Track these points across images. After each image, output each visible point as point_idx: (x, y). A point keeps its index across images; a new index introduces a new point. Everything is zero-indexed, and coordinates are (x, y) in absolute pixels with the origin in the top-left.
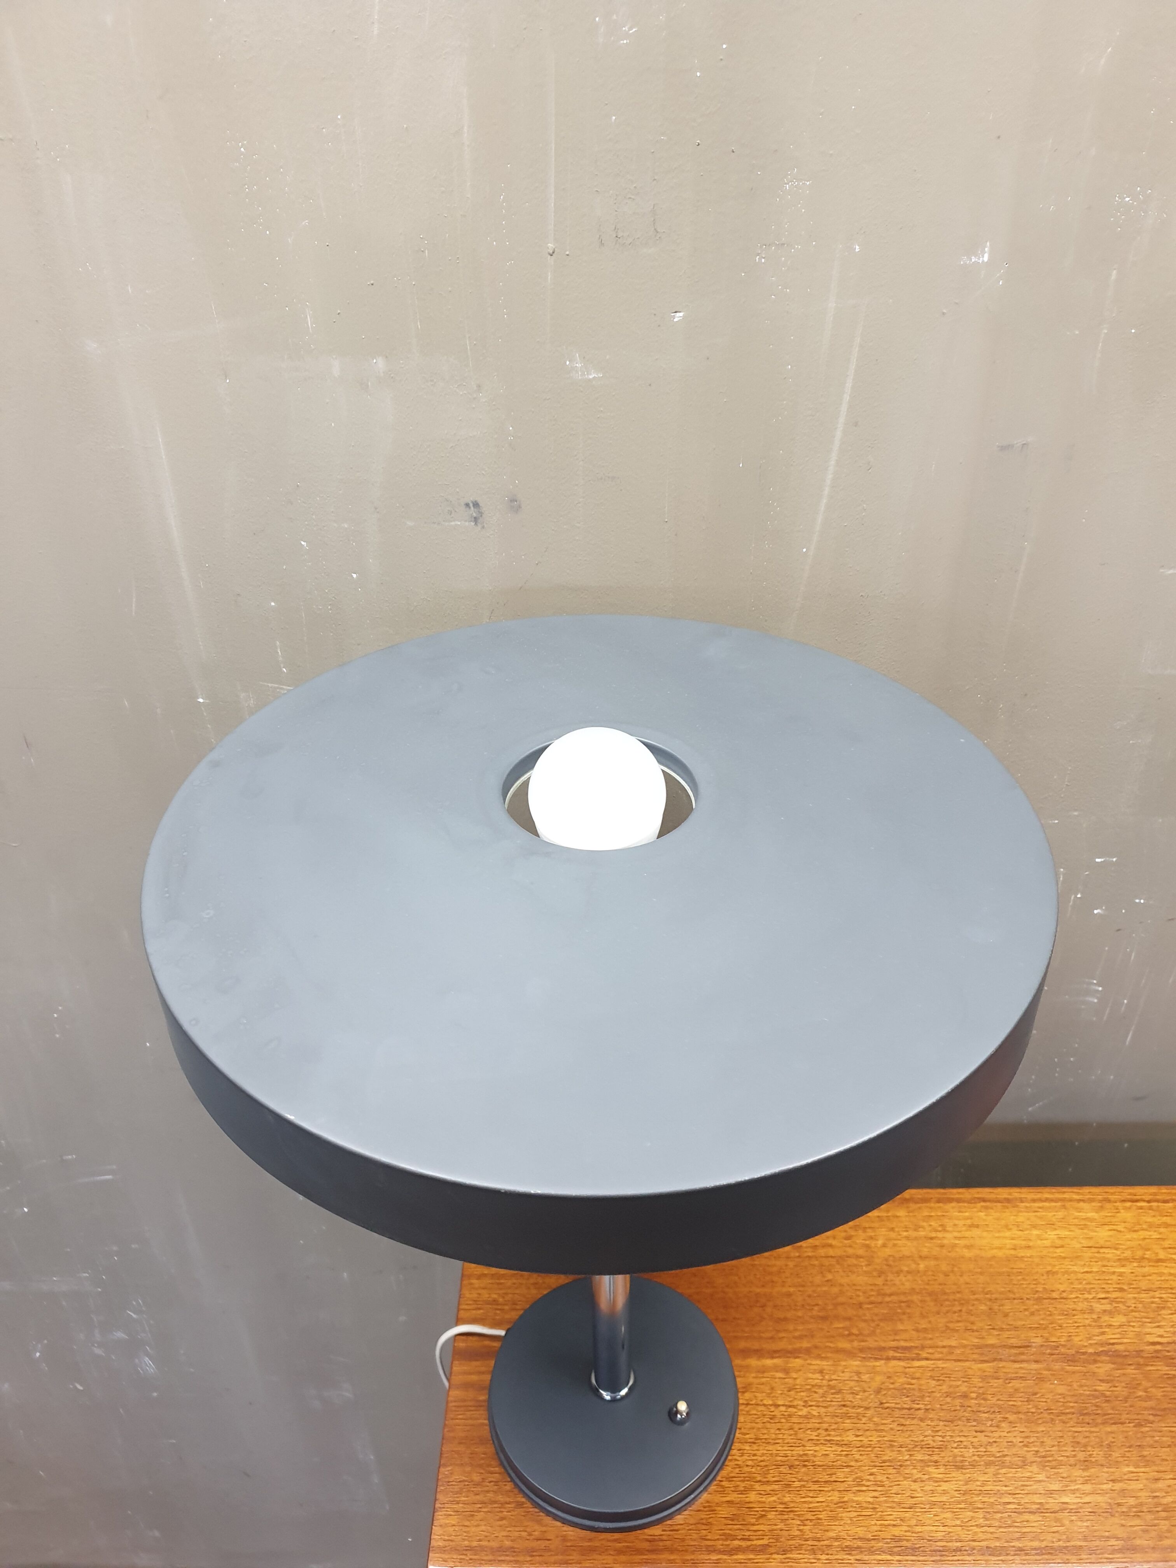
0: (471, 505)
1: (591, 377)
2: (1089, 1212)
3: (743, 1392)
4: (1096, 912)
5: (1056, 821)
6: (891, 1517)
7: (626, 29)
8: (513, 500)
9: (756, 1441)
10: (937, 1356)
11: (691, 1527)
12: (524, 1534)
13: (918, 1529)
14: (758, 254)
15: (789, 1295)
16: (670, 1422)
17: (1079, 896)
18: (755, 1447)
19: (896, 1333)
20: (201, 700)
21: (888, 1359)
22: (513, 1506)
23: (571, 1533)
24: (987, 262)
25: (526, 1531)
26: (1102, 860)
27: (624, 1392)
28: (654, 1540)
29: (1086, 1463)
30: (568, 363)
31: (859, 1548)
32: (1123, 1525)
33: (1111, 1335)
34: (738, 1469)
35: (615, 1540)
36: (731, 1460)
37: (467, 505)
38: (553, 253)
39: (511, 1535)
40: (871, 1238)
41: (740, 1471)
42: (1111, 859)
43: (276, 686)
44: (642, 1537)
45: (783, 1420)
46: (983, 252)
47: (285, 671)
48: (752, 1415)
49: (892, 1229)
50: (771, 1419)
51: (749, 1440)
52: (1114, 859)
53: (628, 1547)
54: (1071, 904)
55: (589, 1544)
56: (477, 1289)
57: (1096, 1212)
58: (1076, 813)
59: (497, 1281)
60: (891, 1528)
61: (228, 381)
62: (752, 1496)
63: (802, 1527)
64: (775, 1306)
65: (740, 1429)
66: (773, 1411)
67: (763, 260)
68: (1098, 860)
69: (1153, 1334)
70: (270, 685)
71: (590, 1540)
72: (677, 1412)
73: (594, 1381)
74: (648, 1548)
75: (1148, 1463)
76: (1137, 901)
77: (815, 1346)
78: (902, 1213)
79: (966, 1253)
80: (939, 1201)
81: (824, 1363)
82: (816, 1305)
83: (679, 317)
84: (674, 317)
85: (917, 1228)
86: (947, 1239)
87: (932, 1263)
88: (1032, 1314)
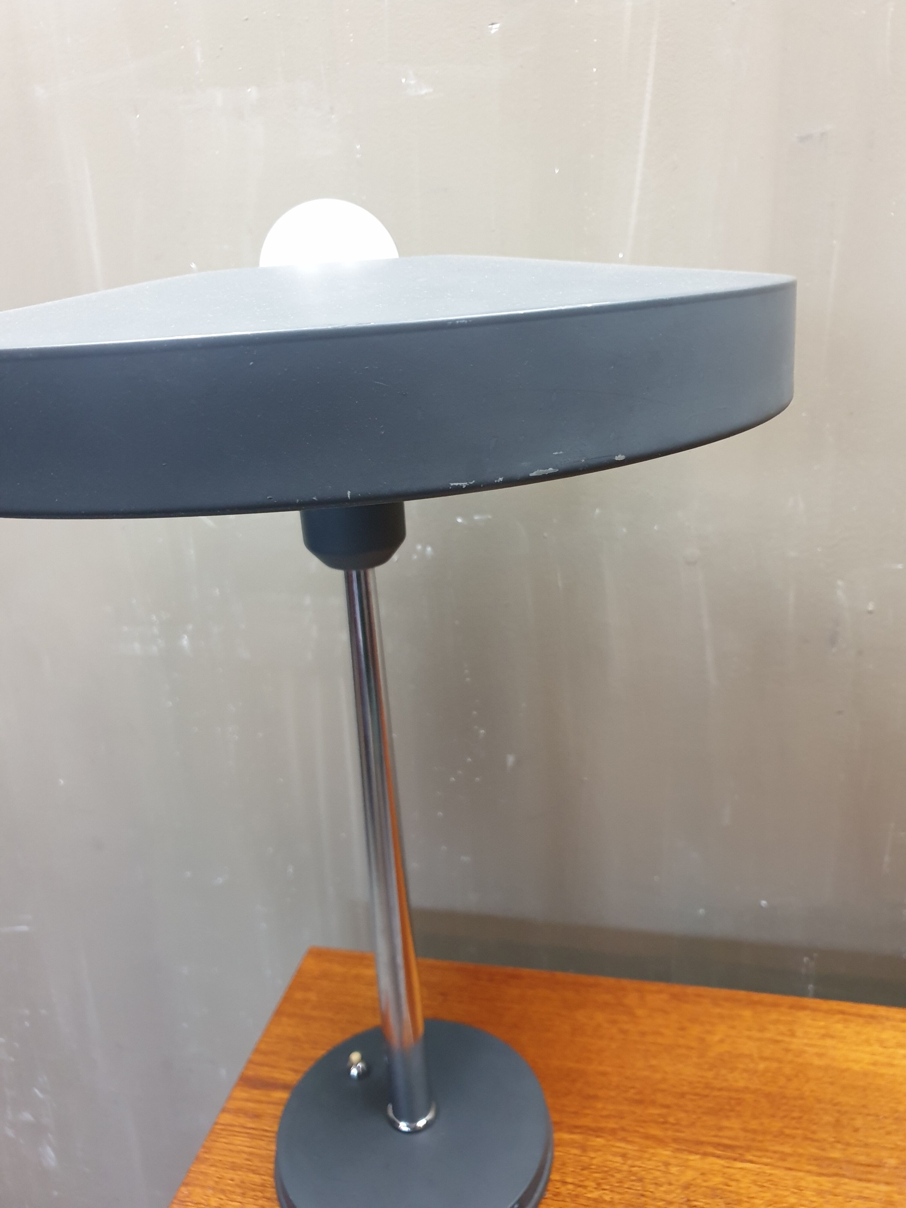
1: (423, 93)
10: (765, 1160)
15: (605, 1074)
19: (720, 1128)
21: (705, 1154)
30: (403, 80)
40: (708, 1032)
49: (734, 1028)
59: (307, 1022)
61: (138, 117)
64: (587, 1083)
77: (623, 1129)
78: (747, 1013)
79: (817, 1061)
80: (792, 1007)
81: (629, 1147)
82: (633, 1088)
83: (495, 28)
84: (491, 29)
85: (762, 1029)
86: (796, 1043)
87: (775, 1065)
88: (888, 1133)
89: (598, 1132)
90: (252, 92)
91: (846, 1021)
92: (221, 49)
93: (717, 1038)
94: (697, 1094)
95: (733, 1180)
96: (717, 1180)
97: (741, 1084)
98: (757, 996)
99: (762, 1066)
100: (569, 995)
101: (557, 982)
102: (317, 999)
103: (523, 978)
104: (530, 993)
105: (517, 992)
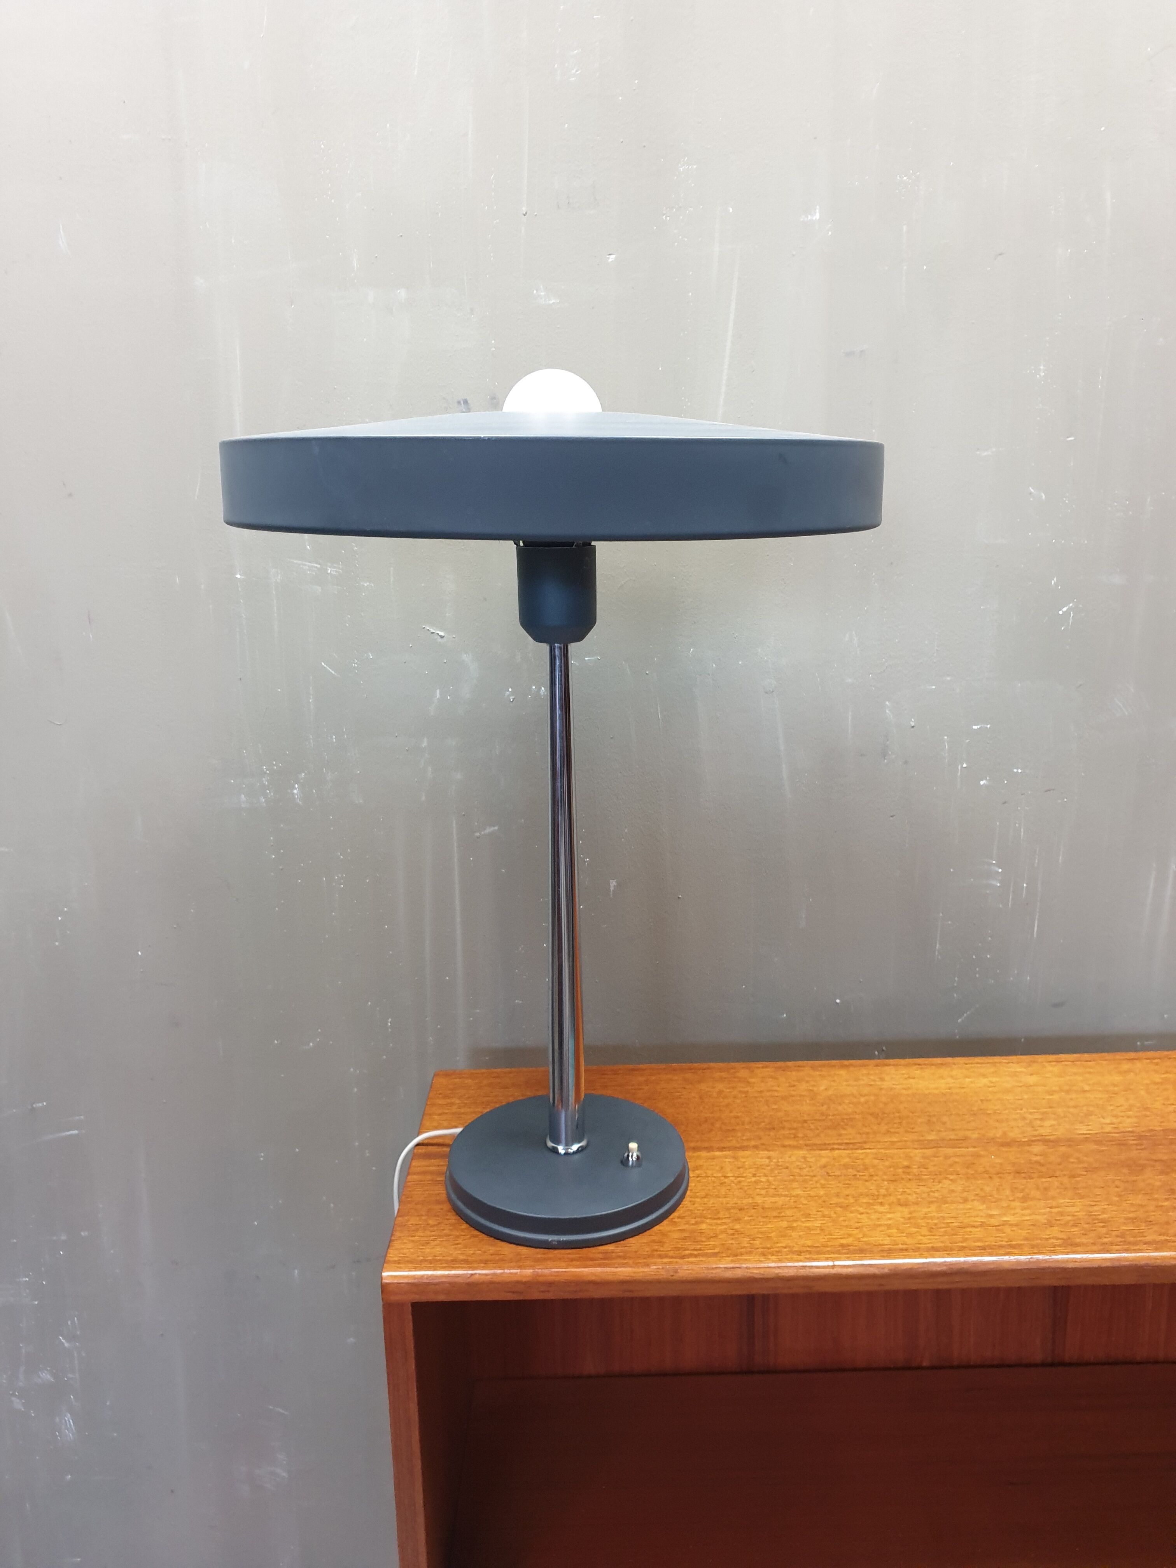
0: (462, 402)
1: (551, 302)
2: (1018, 1068)
3: (693, 1171)
4: (982, 783)
5: (934, 687)
6: (838, 1234)
7: (574, 71)
8: (493, 398)
9: (707, 1197)
10: (879, 1147)
11: (644, 1245)
13: (864, 1239)
14: (664, 215)
15: (737, 1117)
16: (622, 1166)
17: (965, 765)
18: (706, 1200)
19: (840, 1135)
20: (238, 576)
21: (833, 1149)
22: (468, 1236)
23: (525, 1251)
24: (819, 220)
26: (978, 727)
28: (607, 1253)
29: (1024, 1199)
30: (535, 292)
31: (807, 1251)
32: (1062, 1232)
33: (1042, 1131)
34: (690, 1212)
35: (569, 1254)
37: (459, 402)
38: (526, 213)
39: (465, 1253)
40: (814, 1086)
42: (985, 726)
43: (300, 562)
44: (595, 1251)
45: (733, 1185)
46: (815, 213)
47: (309, 548)
49: (834, 1081)
50: (721, 1184)
51: (700, 1196)
52: (988, 726)
53: (581, 1257)
54: (959, 774)
55: (543, 1256)
57: (1025, 1068)
58: (949, 678)
60: (839, 1239)
61: (293, 306)
62: (704, 1226)
63: (752, 1242)
64: (723, 1123)
66: (723, 1180)
67: (668, 218)
68: (975, 727)
69: (1082, 1129)
70: (295, 561)
72: (629, 1154)
73: (548, 1142)
74: (601, 1257)
75: (1082, 1197)
76: (1015, 770)
77: (763, 1144)
78: (843, 1072)
79: (904, 1092)
80: (877, 1065)
81: (771, 1153)
82: (763, 1122)
83: (612, 258)
84: (609, 258)
85: (857, 1080)
86: (885, 1085)
87: (872, 1098)
88: (969, 1122)
89: (743, 1148)
90: (402, 293)
91: (922, 1068)
92: (376, 257)
93: (822, 1088)
94: (815, 1120)
95: (858, 1159)
96: (847, 1160)
97: (850, 1110)
98: (846, 1062)
99: (862, 1100)
100: (689, 1075)
101: (674, 1070)
102: (460, 1102)
103: (644, 1070)
104: (653, 1078)
105: (642, 1079)
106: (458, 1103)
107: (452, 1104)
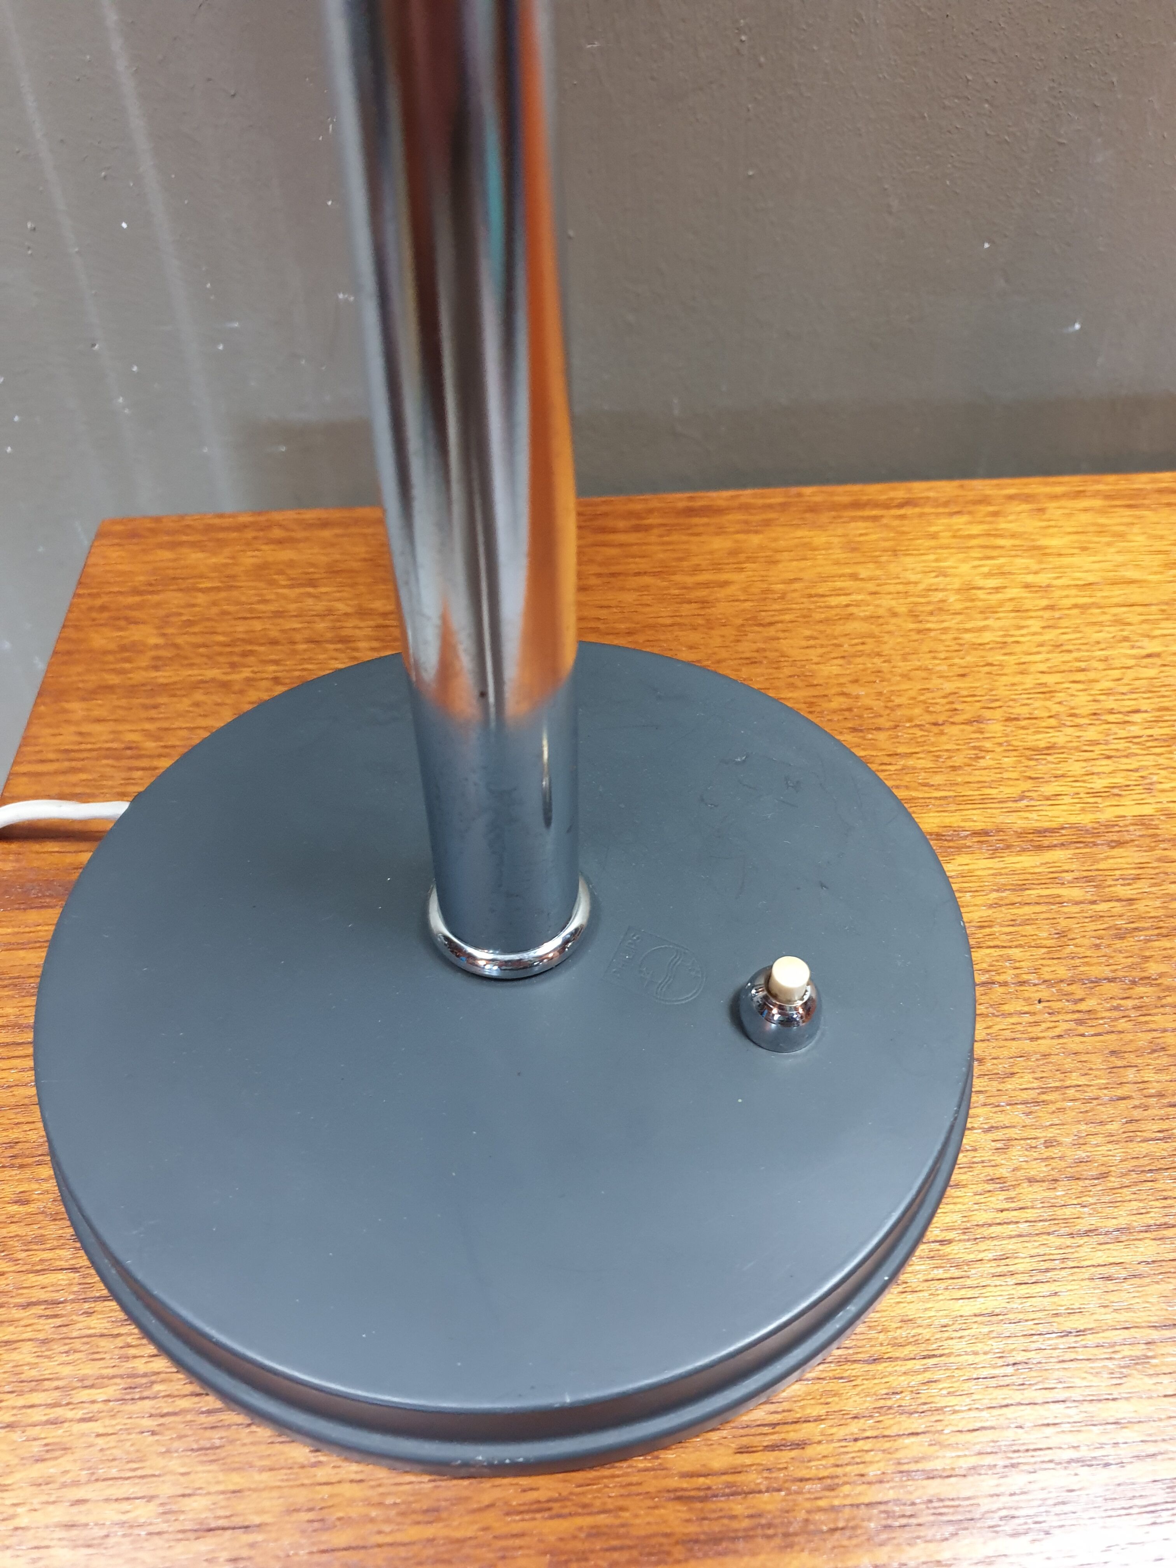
9: (1044, 1097)
11: (854, 1428)
12: (143, 1512)
18: (1045, 1116)
22: (112, 1391)
23: (348, 1490)
25: (150, 1498)
27: (548, 948)
34: (1002, 1196)
35: (540, 1508)
36: (971, 1166)
39: (83, 1519)
41: (1009, 1199)
44: (653, 1484)
45: (1122, 1024)
48: (1010, 1015)
50: (1080, 1022)
51: (1025, 1095)
53: (596, 1533)
55: (429, 1531)
56: (77, 723)
59: (148, 701)
65: (981, 1061)
66: (1082, 1000)
71: (433, 1514)
72: (772, 994)
73: (438, 924)
100: (857, 528)
101: (813, 509)
102: (160, 641)
103: (719, 511)
104: (755, 540)
105: (720, 544)
106: (157, 647)
107: (130, 650)
